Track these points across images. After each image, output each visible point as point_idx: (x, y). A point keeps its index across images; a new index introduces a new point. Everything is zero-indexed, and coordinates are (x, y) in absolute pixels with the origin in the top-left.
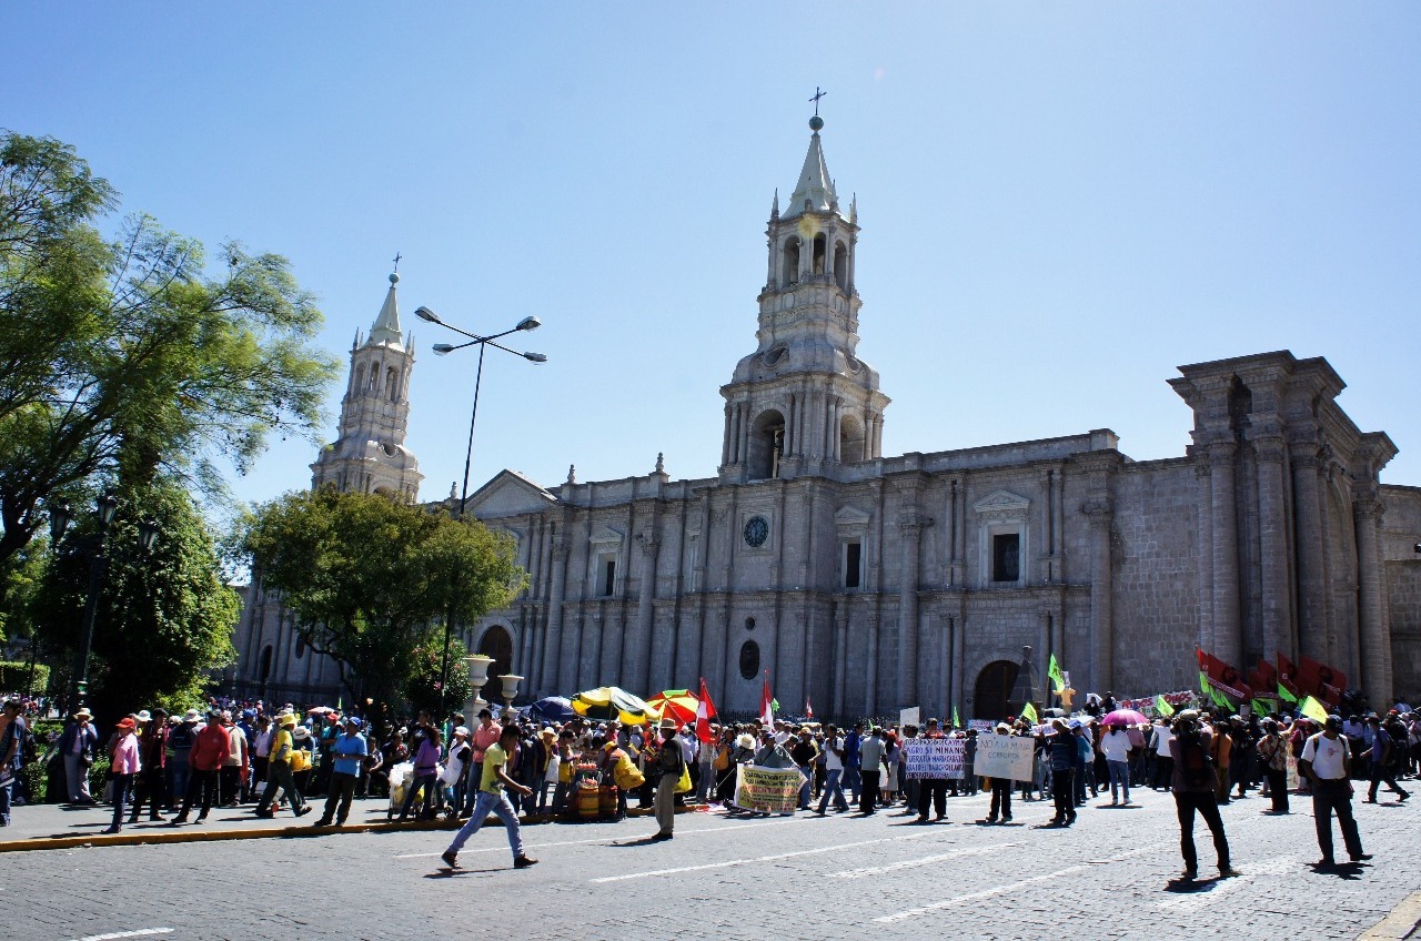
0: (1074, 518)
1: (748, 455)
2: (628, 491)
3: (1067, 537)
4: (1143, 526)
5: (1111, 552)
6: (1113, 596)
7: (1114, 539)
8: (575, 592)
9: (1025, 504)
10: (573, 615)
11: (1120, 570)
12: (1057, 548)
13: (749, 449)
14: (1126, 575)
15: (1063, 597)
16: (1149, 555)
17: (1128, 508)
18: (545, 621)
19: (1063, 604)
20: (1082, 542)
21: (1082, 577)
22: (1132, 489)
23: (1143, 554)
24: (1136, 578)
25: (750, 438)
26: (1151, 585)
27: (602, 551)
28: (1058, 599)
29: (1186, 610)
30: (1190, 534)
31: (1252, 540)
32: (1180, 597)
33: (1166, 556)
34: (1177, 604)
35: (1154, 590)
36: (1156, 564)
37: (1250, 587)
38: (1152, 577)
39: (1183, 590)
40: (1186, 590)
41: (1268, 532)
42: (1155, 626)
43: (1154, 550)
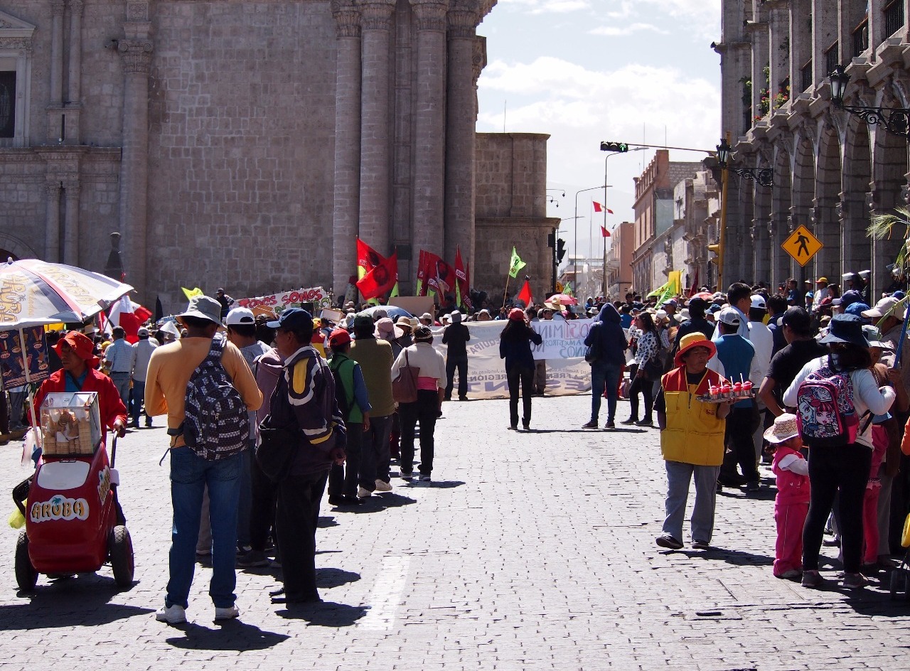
0: (97, 55)
3: (86, 81)
4: (193, 73)
5: (149, 105)
6: (151, 163)
7: (155, 89)
9: (28, 31)
11: (158, 130)
12: (73, 96)
14: (168, 136)
15: (81, 163)
16: (199, 111)
17: (173, 48)
19: (81, 171)
20: (107, 89)
21: (106, 136)
22: (179, 23)
23: (191, 110)
24: (181, 141)
26: (200, 151)
28: (74, 165)
29: (245, 186)
30: (254, 88)
31: (402, 117)
32: (238, 168)
33: (222, 114)
34: (234, 178)
35: (204, 158)
36: (209, 125)
37: (397, 170)
38: (202, 142)
39: (242, 160)
40: (246, 159)
41: (426, 110)
42: (204, 204)
43: (206, 106)
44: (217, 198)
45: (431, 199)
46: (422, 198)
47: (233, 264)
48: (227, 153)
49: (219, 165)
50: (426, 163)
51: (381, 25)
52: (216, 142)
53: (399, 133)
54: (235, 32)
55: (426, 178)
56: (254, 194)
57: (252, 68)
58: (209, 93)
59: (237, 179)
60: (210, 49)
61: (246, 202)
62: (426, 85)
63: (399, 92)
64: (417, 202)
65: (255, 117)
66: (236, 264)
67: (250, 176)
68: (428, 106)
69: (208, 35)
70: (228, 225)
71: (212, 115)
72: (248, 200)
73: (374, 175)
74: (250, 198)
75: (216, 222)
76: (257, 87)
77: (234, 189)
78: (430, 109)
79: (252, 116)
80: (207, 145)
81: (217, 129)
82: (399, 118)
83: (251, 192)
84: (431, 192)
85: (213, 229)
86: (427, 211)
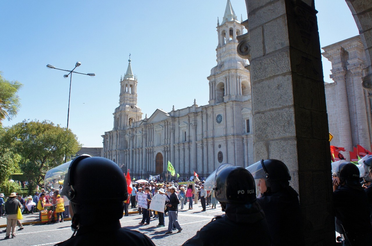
1: (216, 97)
2: (187, 111)
4: (333, 104)
8: (177, 141)
10: (177, 148)
13: (216, 95)
16: (335, 114)
18: (170, 150)
25: (216, 91)
27: (182, 129)
31: (354, 105)
37: (354, 122)
45: (363, 129)
46: (360, 129)
50: (360, 118)
51: (340, 78)
53: (353, 110)
55: (360, 123)
64: (359, 131)
68: (358, 100)
73: (344, 124)
82: (353, 105)
84: (362, 127)
86: (361, 133)
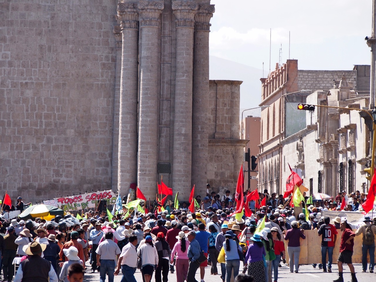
16: (2, 63)
26: (3, 91)
29: (35, 117)
30: (41, 48)
32: (30, 104)
33: (19, 66)
34: (27, 111)
35: (6, 96)
36: (9, 73)
37: (162, 116)
38: (4, 85)
39: (33, 99)
40: (36, 98)
41: (183, 78)
42: (6, 128)
43: (7, 60)
44: (15, 124)
45: (185, 135)
46: (180, 134)
47: (26, 171)
48: (22, 93)
49: (17, 102)
50: (182, 112)
51: (153, 23)
52: (14, 85)
53: (163, 92)
54: (27, 8)
55: (182, 122)
56: (41, 122)
57: (40, 34)
58: (9, 51)
59: (29, 111)
60: (10, 19)
61: (36, 128)
62: (182, 62)
63: (163, 65)
64: (176, 137)
65: (42, 68)
66: (29, 171)
67: (39, 109)
69: (8, 9)
70: (23, 144)
71: (12, 66)
72: (37, 126)
73: (149, 119)
74: (39, 125)
75: (14, 141)
76: (44, 47)
77: (27, 118)
78: (184, 78)
79: (40, 67)
80: (8, 87)
81: (15, 76)
82: (164, 82)
83: (39, 120)
84: (185, 131)
85: (12, 146)
86: (182, 143)
